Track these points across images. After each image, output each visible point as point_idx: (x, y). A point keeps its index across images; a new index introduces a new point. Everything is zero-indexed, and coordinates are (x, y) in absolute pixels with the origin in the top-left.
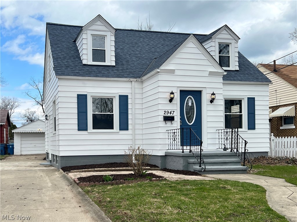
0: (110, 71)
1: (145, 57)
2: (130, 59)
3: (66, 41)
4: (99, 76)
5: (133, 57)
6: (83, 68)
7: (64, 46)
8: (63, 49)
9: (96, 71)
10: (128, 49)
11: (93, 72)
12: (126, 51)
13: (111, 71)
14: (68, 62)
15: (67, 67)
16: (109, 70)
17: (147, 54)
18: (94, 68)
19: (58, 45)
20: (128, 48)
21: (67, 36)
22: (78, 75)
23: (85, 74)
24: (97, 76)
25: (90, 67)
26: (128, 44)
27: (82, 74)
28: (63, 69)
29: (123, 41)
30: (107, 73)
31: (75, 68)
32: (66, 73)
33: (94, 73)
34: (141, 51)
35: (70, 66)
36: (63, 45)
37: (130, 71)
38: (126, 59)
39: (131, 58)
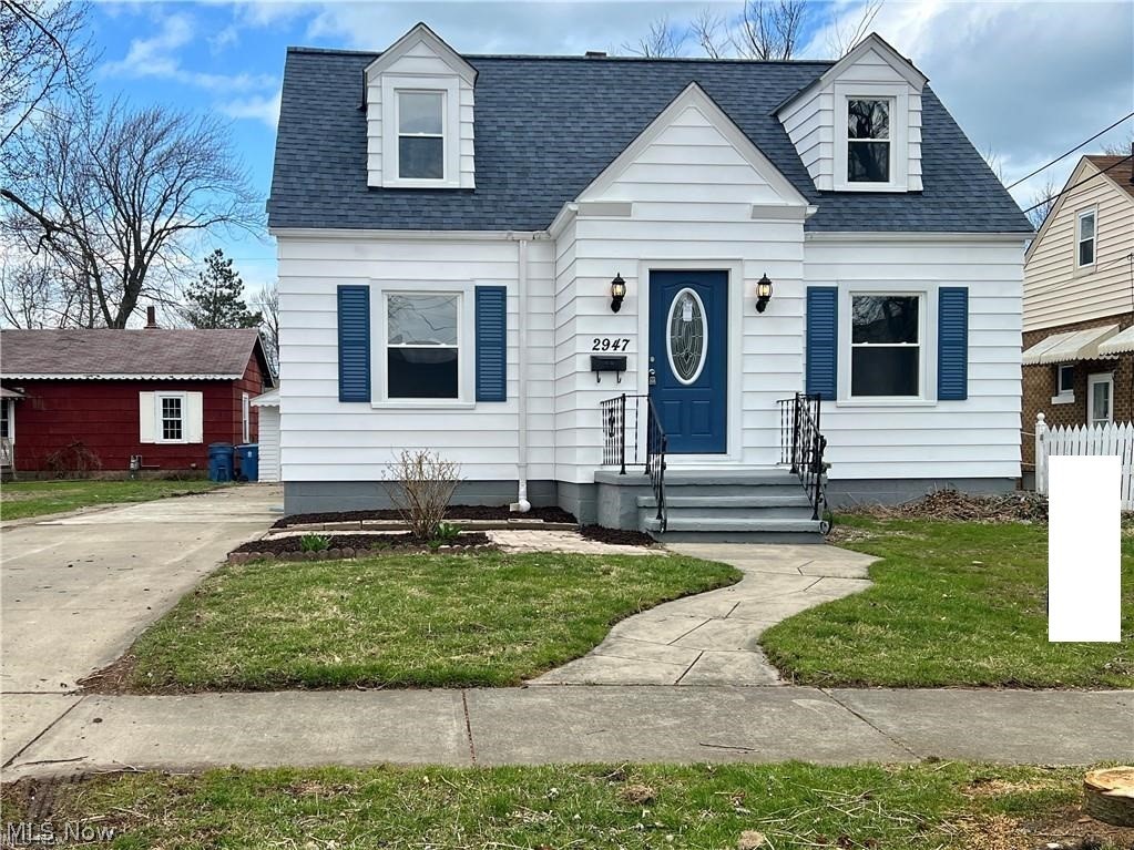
0: (451, 208)
1: (589, 155)
2: (534, 165)
3: (337, 109)
4: (411, 226)
5: (549, 155)
6: (364, 201)
7: (323, 127)
8: (317, 138)
9: (407, 208)
10: (541, 129)
11: (392, 214)
12: (530, 134)
13: (455, 208)
14: (319, 182)
15: (313, 197)
16: (450, 203)
17: (601, 145)
18: (401, 200)
19: (303, 126)
20: (542, 124)
21: (344, 92)
22: (341, 223)
23: (367, 219)
24: (403, 226)
25: (389, 196)
26: (544, 110)
27: (357, 219)
28: (299, 205)
29: (533, 100)
30: (439, 214)
31: (337, 200)
32: (302, 218)
33: (396, 214)
34: (585, 135)
35: (324, 194)
36: (320, 122)
37: (523, 204)
38: (521, 165)
39: (541, 160)
